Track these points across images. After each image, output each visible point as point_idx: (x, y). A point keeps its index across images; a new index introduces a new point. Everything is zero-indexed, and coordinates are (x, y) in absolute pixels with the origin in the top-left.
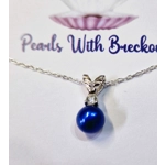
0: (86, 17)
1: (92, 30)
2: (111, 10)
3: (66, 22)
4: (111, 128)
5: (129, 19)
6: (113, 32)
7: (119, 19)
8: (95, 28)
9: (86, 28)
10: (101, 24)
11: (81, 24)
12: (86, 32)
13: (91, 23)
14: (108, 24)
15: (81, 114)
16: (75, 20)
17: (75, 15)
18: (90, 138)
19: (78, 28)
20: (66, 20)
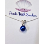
0: (22, 9)
5: (30, 10)
6: (27, 12)
7: (28, 10)
8: (24, 11)
9: (22, 11)
11: (21, 10)
12: (22, 12)
13: (23, 10)
16: (20, 9)
20: (18, 9)
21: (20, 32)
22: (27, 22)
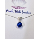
0: (18, 7)
8: (19, 9)
16: (16, 7)
18: (19, 28)
20: (14, 7)
21: (17, 28)
22: (23, 19)
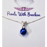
1: (24, 11)
2: (28, 6)
3: (18, 9)
4: (28, 34)
10: (26, 9)
14: (27, 10)
15: (21, 30)
17: (20, 7)
19: (20, 10)
